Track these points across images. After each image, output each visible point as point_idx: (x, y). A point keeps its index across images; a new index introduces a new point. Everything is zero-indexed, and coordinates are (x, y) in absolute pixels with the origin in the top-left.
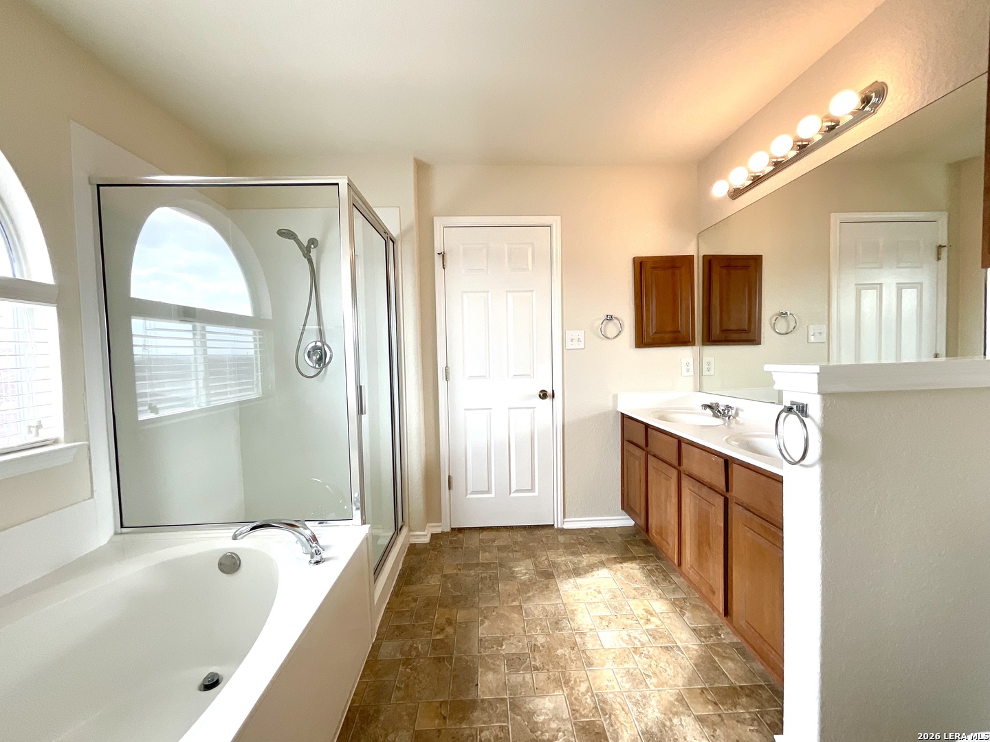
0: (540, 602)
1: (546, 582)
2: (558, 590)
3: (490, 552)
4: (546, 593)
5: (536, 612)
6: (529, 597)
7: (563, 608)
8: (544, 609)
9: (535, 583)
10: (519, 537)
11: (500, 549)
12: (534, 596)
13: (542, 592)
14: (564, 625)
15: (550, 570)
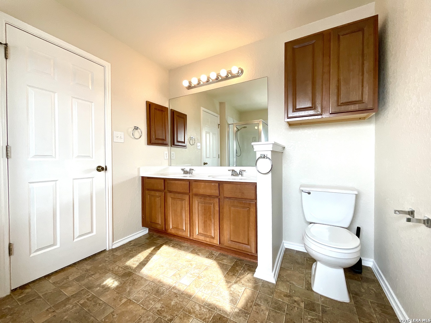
0: (138, 290)
1: (131, 278)
2: (142, 278)
3: (71, 286)
4: (136, 283)
5: (141, 296)
6: (129, 292)
7: (153, 284)
8: (144, 291)
9: (125, 283)
10: (87, 266)
11: (78, 280)
12: (131, 289)
13: (134, 284)
14: (162, 290)
15: (127, 271)
